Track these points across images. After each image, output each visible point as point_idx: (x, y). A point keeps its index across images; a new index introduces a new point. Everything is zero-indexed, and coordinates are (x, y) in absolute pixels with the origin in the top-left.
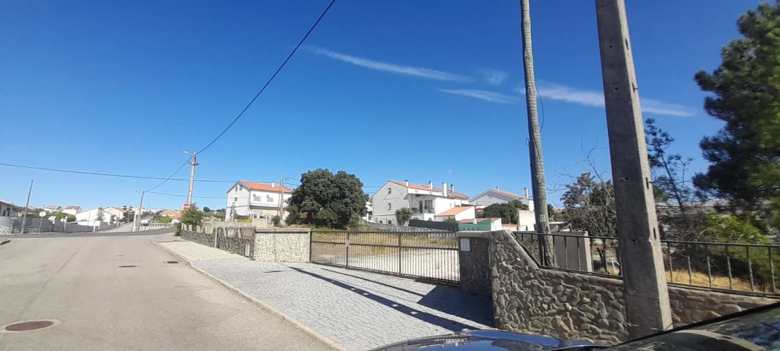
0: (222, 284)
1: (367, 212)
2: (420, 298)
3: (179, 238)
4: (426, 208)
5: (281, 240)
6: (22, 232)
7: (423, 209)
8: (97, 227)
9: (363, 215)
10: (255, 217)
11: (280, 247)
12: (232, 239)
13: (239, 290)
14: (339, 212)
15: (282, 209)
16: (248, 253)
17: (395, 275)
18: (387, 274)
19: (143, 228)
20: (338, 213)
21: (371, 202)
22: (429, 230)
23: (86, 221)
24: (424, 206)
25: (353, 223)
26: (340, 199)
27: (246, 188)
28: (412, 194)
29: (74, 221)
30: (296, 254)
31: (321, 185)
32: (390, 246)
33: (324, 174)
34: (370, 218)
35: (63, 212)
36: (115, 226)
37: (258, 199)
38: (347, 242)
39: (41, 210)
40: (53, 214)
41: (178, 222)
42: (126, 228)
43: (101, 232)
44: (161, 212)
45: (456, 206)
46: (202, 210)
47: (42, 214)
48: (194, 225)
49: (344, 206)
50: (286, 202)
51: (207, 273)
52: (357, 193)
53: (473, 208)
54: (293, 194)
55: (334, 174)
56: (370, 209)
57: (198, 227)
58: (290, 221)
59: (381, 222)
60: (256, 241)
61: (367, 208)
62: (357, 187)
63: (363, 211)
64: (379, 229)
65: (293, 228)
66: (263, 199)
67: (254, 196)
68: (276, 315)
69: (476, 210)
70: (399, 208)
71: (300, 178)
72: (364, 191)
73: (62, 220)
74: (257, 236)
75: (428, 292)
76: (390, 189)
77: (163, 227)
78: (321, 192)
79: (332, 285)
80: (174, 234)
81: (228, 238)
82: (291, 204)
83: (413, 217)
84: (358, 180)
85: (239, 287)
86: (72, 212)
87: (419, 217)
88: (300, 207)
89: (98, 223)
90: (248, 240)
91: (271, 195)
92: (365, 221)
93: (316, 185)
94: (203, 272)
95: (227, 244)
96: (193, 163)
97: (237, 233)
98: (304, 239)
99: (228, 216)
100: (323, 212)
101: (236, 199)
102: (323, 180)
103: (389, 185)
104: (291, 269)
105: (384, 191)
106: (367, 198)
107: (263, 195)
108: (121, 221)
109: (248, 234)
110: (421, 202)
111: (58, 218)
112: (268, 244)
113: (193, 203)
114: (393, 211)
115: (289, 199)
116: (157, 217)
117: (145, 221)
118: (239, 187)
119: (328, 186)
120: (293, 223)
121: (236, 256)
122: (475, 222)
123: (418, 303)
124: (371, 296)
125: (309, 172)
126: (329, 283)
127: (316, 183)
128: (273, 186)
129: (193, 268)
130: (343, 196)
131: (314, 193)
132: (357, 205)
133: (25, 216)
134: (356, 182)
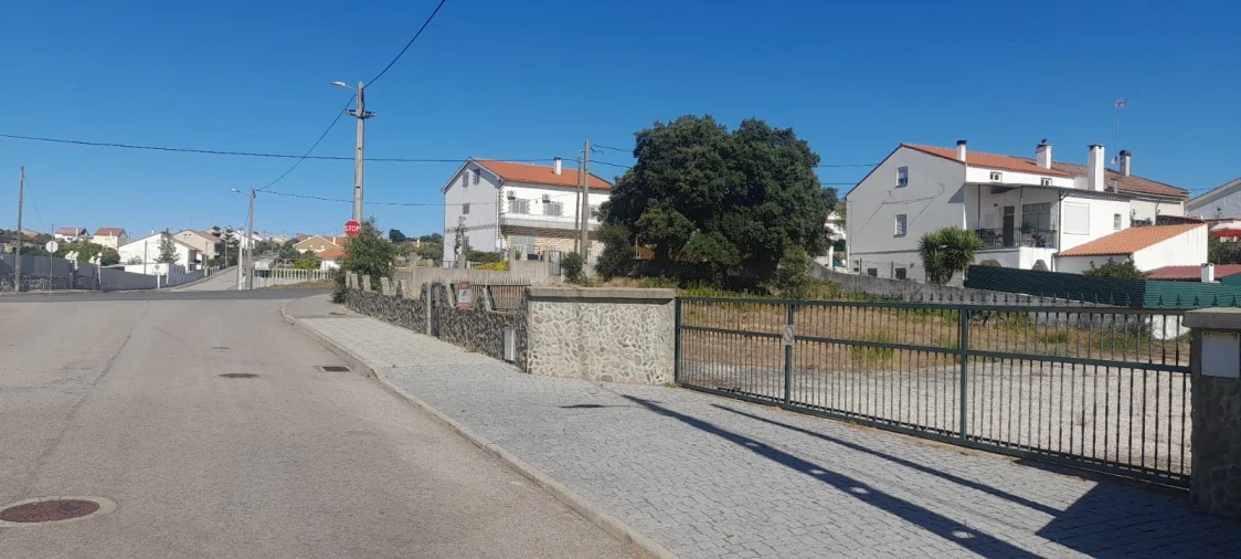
0: (458, 432)
1: (830, 242)
2: (1047, 519)
3: (341, 308)
4: (1025, 228)
5: (595, 320)
6: (17, 287)
7: (1017, 234)
8: (163, 277)
9: (818, 250)
10: (518, 257)
11: (592, 340)
12: (469, 313)
13: (502, 451)
14: (746, 242)
15: (585, 236)
16: (511, 354)
17: (943, 437)
18: (918, 432)
19: (260, 282)
20: (742, 247)
21: (843, 212)
22: (1035, 302)
23: (140, 263)
24: (1017, 223)
25: (785, 275)
26: (748, 202)
27: (490, 179)
28: (980, 186)
29: (117, 263)
30: (638, 361)
31: (691, 165)
32: (910, 348)
33: (698, 132)
34: (837, 261)
35: (93, 241)
36: (200, 274)
37: (520, 206)
38: (788, 332)
39: (49, 238)
40: (74, 247)
41: (337, 267)
42: (221, 281)
43: (173, 290)
44: (297, 241)
45: (1135, 223)
46: (386, 236)
47: (52, 247)
48: (376, 275)
49: (760, 225)
50: (594, 214)
51: (420, 402)
52: (798, 185)
53: (1203, 230)
54: (613, 192)
55: (729, 131)
56: (838, 233)
57: (384, 280)
58: (607, 269)
59: (873, 272)
60: (532, 322)
61: (828, 231)
62: (800, 167)
63: (816, 240)
64: (865, 295)
65: (619, 286)
66: (534, 204)
67: (511, 198)
68: (606, 528)
69: (1213, 237)
70: (934, 229)
71: (633, 145)
72: (820, 180)
73: (92, 261)
74: (534, 306)
75: (1071, 502)
76: (904, 170)
77: (303, 280)
78: (694, 183)
79: (751, 454)
80: (328, 297)
81: (459, 312)
82: (610, 220)
83: (979, 259)
84: (802, 146)
85: (500, 443)
86: (109, 242)
87: (1002, 259)
88: (635, 230)
89: (164, 269)
90: (511, 319)
91: (556, 196)
92: (824, 269)
93: (679, 164)
94: (410, 397)
95: (457, 327)
96: (358, 113)
97: (480, 300)
98: (659, 320)
99: (449, 254)
100: (697, 243)
101: (466, 209)
102: (697, 148)
103: (903, 157)
104: (627, 402)
105: (887, 175)
106: (830, 201)
107: (531, 195)
108: (211, 263)
109: (509, 301)
110: (1009, 211)
111: (83, 258)
112: (563, 330)
113: (367, 218)
114: (914, 240)
115: (604, 206)
116: (287, 254)
117: (262, 265)
118: (471, 174)
119: (714, 166)
120: (617, 275)
121: (481, 359)
122: (1210, 275)
123: (1038, 534)
124: (875, 498)
125: (659, 128)
126: (741, 449)
127: (679, 156)
128: (558, 170)
129: (385, 387)
130: (758, 195)
131: (671, 187)
132: (802, 221)
133: (18, 253)
134: (798, 153)
